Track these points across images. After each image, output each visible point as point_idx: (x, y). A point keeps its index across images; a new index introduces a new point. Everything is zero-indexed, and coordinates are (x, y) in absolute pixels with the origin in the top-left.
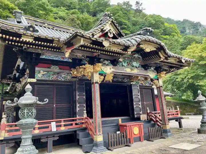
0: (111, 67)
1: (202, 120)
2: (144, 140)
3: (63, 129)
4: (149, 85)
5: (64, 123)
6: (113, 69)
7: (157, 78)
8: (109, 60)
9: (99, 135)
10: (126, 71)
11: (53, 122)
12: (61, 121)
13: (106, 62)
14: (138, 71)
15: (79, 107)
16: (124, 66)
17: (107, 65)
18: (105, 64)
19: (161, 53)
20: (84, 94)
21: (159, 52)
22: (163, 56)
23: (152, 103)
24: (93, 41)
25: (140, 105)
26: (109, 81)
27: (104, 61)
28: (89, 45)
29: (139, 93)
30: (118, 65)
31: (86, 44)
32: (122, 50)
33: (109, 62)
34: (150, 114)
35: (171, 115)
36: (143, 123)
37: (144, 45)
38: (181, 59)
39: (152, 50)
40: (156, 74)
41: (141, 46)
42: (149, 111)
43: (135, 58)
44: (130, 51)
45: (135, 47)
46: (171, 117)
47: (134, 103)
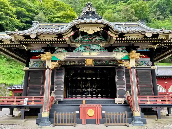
0: (65, 54)
3: (33, 104)
4: (146, 66)
5: (34, 100)
7: (129, 59)
9: (44, 112)
10: (83, 55)
11: (26, 98)
12: (32, 98)
14: (99, 54)
15: (56, 88)
16: (80, 51)
17: (62, 52)
18: (60, 51)
19: (111, 32)
20: (62, 77)
21: (108, 32)
22: (114, 34)
23: (152, 86)
24: (24, 36)
25: (124, 87)
26: (91, 65)
27: (58, 49)
28: (22, 40)
29: (125, 75)
30: (74, 51)
31: (19, 40)
32: (57, 38)
33: (64, 49)
34: (129, 98)
35: (168, 101)
36: (101, 106)
37: (83, 29)
38: (144, 34)
39: (96, 31)
40: (127, 54)
41: (80, 30)
42: (129, 94)
43: (96, 41)
44: (67, 37)
45: (72, 33)
46: (167, 103)
47: (117, 86)
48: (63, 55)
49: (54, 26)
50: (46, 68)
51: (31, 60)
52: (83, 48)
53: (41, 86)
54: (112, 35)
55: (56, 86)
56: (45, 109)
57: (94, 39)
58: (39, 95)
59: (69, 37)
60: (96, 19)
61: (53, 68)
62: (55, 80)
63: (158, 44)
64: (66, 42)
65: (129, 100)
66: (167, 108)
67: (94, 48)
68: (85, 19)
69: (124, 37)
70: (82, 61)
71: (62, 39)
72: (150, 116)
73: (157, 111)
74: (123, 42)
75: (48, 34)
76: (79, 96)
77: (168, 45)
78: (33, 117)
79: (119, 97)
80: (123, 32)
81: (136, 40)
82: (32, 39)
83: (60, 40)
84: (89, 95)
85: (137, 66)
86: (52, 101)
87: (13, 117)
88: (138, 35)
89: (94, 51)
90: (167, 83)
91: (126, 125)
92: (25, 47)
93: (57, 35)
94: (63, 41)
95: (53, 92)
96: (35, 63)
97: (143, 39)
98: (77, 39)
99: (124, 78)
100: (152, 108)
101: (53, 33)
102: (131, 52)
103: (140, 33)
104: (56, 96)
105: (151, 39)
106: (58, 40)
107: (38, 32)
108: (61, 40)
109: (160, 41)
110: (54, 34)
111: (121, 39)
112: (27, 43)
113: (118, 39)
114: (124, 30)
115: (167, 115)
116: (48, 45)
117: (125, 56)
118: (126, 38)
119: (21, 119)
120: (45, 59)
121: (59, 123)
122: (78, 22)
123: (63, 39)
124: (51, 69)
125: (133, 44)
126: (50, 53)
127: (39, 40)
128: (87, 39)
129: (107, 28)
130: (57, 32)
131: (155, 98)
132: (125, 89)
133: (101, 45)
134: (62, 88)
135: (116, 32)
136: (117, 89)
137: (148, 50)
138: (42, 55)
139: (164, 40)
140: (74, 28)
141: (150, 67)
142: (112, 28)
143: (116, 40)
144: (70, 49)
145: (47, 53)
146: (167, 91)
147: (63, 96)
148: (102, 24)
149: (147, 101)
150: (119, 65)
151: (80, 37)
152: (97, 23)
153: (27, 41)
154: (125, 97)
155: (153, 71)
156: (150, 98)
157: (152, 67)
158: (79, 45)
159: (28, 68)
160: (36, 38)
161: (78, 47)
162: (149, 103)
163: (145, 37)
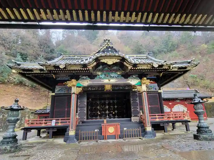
0: (88, 81)
1: (198, 125)
4: (155, 90)
5: (61, 121)
6: (90, 82)
7: (140, 84)
8: (87, 75)
9: (71, 130)
10: (103, 82)
11: (54, 120)
12: (59, 119)
13: (84, 77)
14: (117, 80)
16: (101, 78)
17: (85, 79)
18: (83, 79)
19: (126, 63)
20: (85, 101)
21: (124, 63)
22: (129, 64)
25: (138, 108)
26: (110, 90)
27: (82, 77)
28: (52, 69)
29: (138, 98)
30: (96, 78)
31: (50, 69)
32: (82, 68)
33: (87, 77)
34: (142, 117)
36: (120, 124)
37: (104, 60)
38: (152, 65)
39: (115, 62)
40: (139, 80)
41: (101, 61)
42: (141, 114)
43: (114, 70)
44: (90, 67)
45: (95, 63)
46: (172, 119)
47: (132, 107)
48: (86, 82)
49: (76, 57)
50: (72, 92)
51: (57, 87)
52: (103, 76)
53: (66, 109)
54: (128, 65)
55: (79, 109)
56: (72, 128)
57: (113, 68)
58: (65, 117)
59: (92, 67)
61: (78, 93)
62: (79, 104)
63: (163, 73)
64: (89, 71)
65: (142, 118)
66: (172, 124)
67: (112, 76)
68: (106, 52)
69: (137, 67)
70: (101, 87)
71: (86, 69)
72: (159, 131)
73: (164, 127)
74: (136, 71)
75: (75, 64)
76: (98, 117)
77: (171, 73)
78: (60, 137)
79: (133, 116)
80: (136, 63)
81: (146, 70)
82: (61, 68)
83: (84, 69)
84: (107, 117)
85: (147, 90)
86: (77, 121)
87: (40, 137)
88: (148, 66)
89: (113, 78)
90: (171, 104)
91: (140, 139)
92: (54, 76)
93: (82, 65)
94: (87, 70)
95: (77, 114)
96: (60, 89)
97: (152, 69)
98: (98, 68)
99: (137, 100)
100: (160, 124)
101: (79, 63)
102: (143, 79)
103: (148, 64)
104: (79, 118)
105: (157, 68)
106: (83, 69)
107: (67, 63)
109: (164, 71)
110: (79, 64)
111: (134, 68)
112: (56, 72)
113: (132, 68)
114: (137, 61)
115: (173, 130)
116: (74, 74)
117: (138, 82)
118: (138, 68)
119: (49, 139)
120: (71, 86)
122: (100, 55)
123: (88, 69)
124: (76, 94)
125: (144, 72)
126: (75, 80)
127: (67, 69)
128: (107, 68)
129: (123, 59)
130: (82, 63)
131: (162, 115)
132: (139, 110)
133: (119, 73)
134: (85, 110)
135: (130, 63)
136: (132, 110)
137: (155, 77)
138: (68, 82)
139: (167, 69)
140: (97, 60)
141: (158, 91)
142: (127, 60)
143: (131, 69)
144: (92, 76)
145: (73, 80)
146: (171, 110)
147: (85, 117)
148: (119, 56)
149: (156, 118)
150: (133, 90)
151: (101, 67)
152: (115, 56)
153: (56, 71)
154: (139, 116)
155: (160, 94)
156: (158, 115)
157: (159, 91)
158: (100, 73)
159: (54, 94)
160: (65, 68)
161: (99, 75)
162: (157, 120)
163: (153, 67)
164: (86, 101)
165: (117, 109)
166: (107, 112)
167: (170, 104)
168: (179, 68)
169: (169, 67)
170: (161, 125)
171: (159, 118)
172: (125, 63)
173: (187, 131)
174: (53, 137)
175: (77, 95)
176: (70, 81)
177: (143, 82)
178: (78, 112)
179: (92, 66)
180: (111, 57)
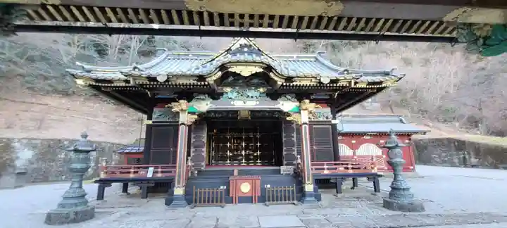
0: (209, 103)
1: (392, 184)
2: (258, 202)
3: (159, 175)
4: (325, 120)
5: (161, 170)
6: (212, 105)
7: (299, 111)
9: (177, 187)
10: (234, 105)
11: (151, 167)
12: (159, 167)
13: (202, 96)
14: (258, 103)
15: (193, 152)
16: (231, 98)
17: (203, 99)
18: (200, 99)
19: (274, 74)
22: (279, 77)
23: (332, 149)
24: (147, 78)
25: (294, 151)
26: (247, 117)
27: (198, 95)
28: (145, 83)
29: (295, 133)
30: (221, 99)
31: (141, 83)
32: (197, 81)
33: (207, 95)
34: (299, 166)
35: (353, 168)
36: (260, 178)
37: (236, 69)
38: (319, 78)
39: (253, 73)
40: (298, 104)
41: (230, 70)
42: (299, 161)
43: (253, 85)
44: (211, 80)
45: (220, 74)
46: (351, 171)
47: (284, 148)
48: (205, 105)
50: (180, 123)
51: (155, 110)
52: (235, 94)
53: (172, 149)
54: (276, 78)
55: (194, 150)
56: (179, 183)
57: (251, 82)
58: (169, 163)
59: (215, 80)
60: (254, 55)
61: (190, 123)
62: (193, 140)
63: (338, 92)
64: (210, 87)
65: (299, 168)
66: (351, 179)
67: (250, 95)
68: (238, 55)
69: (293, 82)
73: (336, 183)
74: (291, 88)
75: (183, 75)
76: (228, 162)
79: (286, 165)
80: (290, 75)
81: (308, 86)
82: (160, 82)
83: (201, 83)
84: (244, 161)
86: (188, 171)
87: (127, 195)
88: (311, 80)
89: (251, 99)
91: (294, 204)
92: (149, 92)
93: (197, 76)
94: (205, 85)
95: (189, 158)
96: (161, 113)
97: (318, 85)
98: (226, 82)
99: (293, 137)
100: (330, 179)
101: (192, 74)
102: (303, 101)
103: (313, 77)
104: (193, 164)
105: (328, 85)
106: (199, 84)
107: (170, 73)
108: (203, 83)
109: (341, 89)
110: (192, 76)
111: (288, 84)
112: (151, 86)
113: (285, 84)
114: (292, 72)
115: (353, 188)
116: (183, 90)
117: (294, 106)
118: (295, 83)
119: (142, 199)
120: (178, 110)
121: (196, 202)
122: (228, 59)
123: (206, 83)
124: (187, 126)
125: (305, 91)
126: (186, 101)
127: (170, 83)
128: (240, 81)
129: (269, 68)
130: (197, 72)
131: (335, 164)
132: (295, 153)
133: (261, 90)
134: (203, 152)
135: (280, 75)
136: (284, 153)
137: (327, 97)
138: (173, 104)
139: (346, 87)
140: (222, 67)
141: (330, 121)
142: (275, 70)
143: (282, 85)
144: (215, 95)
145: (181, 101)
146: (354, 153)
147: (203, 164)
148: (262, 63)
149: (324, 169)
150: (288, 119)
151: (231, 79)
152: (255, 62)
153: (153, 85)
154: (294, 165)
155: (334, 126)
156: (327, 165)
157: (333, 122)
158: (228, 89)
159: (150, 122)
160: (167, 81)
161: (227, 93)
162: (326, 172)
163: (320, 83)
164: (205, 135)
165: (261, 148)
166: (243, 153)
167: (354, 142)
168: (369, 84)
169: (350, 83)
170: (332, 181)
171: (328, 169)
172: (271, 74)
173: (375, 191)
174: (149, 194)
175: (190, 127)
176: (177, 102)
177: (304, 107)
178: (192, 154)
179: (215, 78)
180: (246, 63)
